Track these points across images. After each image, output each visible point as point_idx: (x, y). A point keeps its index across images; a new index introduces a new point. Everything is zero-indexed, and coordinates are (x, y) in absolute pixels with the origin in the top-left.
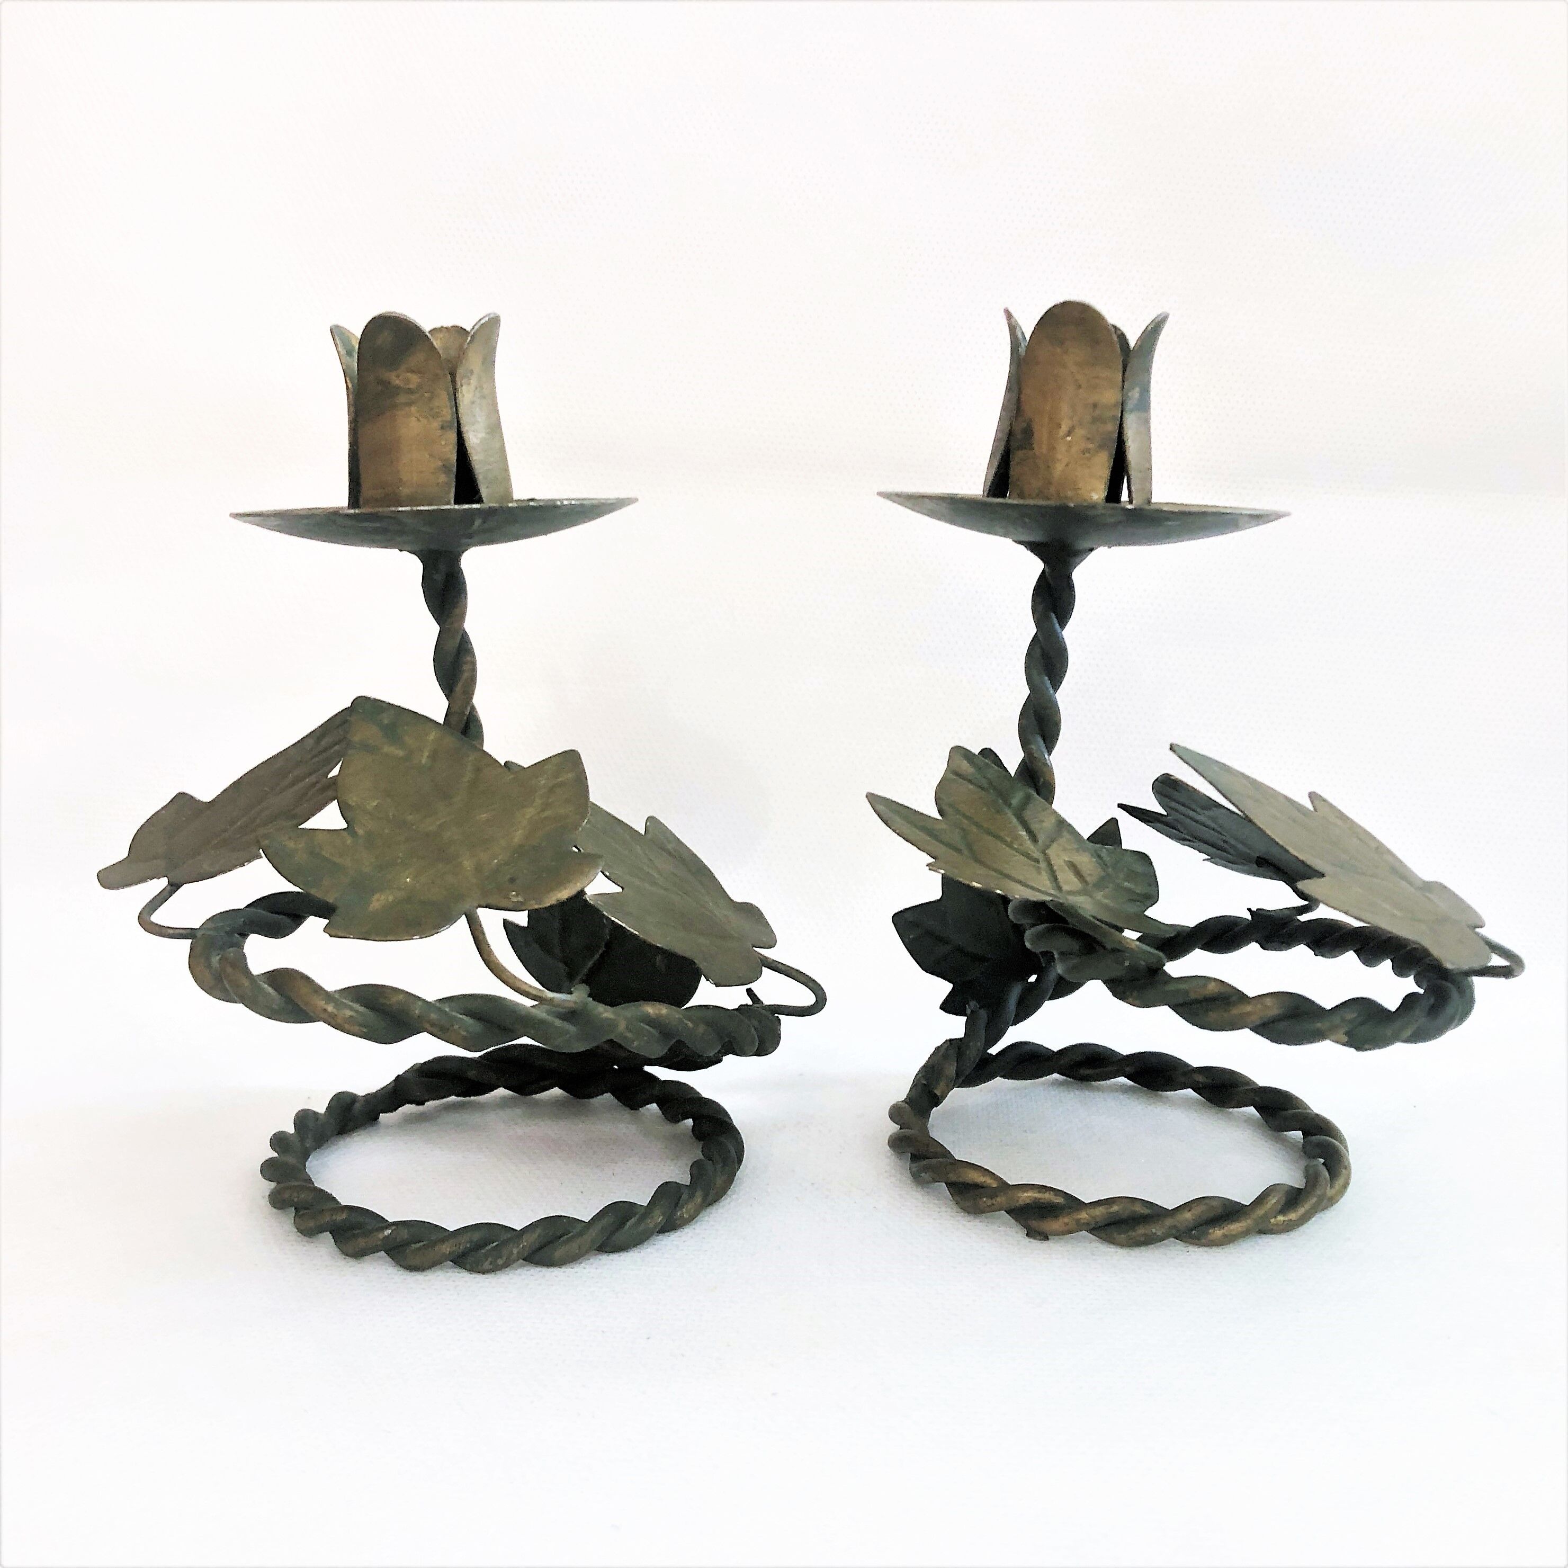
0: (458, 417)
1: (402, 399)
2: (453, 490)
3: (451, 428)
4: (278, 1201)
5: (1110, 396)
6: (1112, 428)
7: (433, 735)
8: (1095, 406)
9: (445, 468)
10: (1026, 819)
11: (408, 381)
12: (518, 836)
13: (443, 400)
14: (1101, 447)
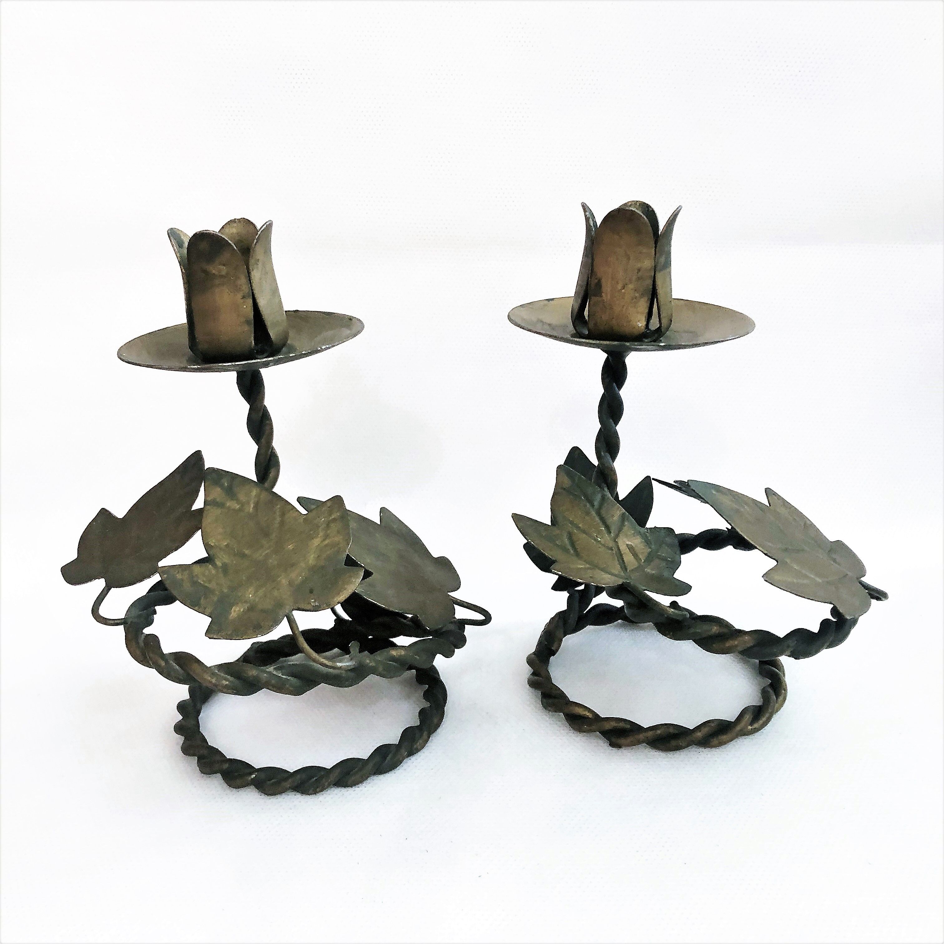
0: (252, 290)
1: (217, 282)
2: (253, 335)
3: (249, 296)
4: (187, 750)
5: (648, 263)
6: (650, 282)
7: (254, 492)
8: (639, 270)
9: (248, 322)
10: (604, 516)
11: (220, 271)
12: (311, 559)
13: (243, 281)
14: (642, 295)
